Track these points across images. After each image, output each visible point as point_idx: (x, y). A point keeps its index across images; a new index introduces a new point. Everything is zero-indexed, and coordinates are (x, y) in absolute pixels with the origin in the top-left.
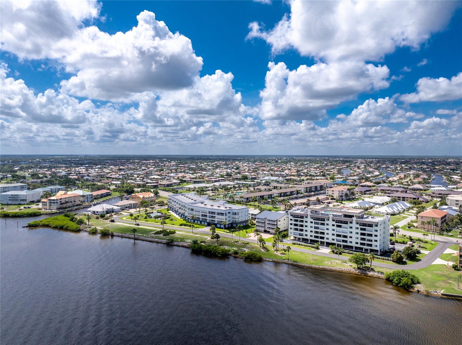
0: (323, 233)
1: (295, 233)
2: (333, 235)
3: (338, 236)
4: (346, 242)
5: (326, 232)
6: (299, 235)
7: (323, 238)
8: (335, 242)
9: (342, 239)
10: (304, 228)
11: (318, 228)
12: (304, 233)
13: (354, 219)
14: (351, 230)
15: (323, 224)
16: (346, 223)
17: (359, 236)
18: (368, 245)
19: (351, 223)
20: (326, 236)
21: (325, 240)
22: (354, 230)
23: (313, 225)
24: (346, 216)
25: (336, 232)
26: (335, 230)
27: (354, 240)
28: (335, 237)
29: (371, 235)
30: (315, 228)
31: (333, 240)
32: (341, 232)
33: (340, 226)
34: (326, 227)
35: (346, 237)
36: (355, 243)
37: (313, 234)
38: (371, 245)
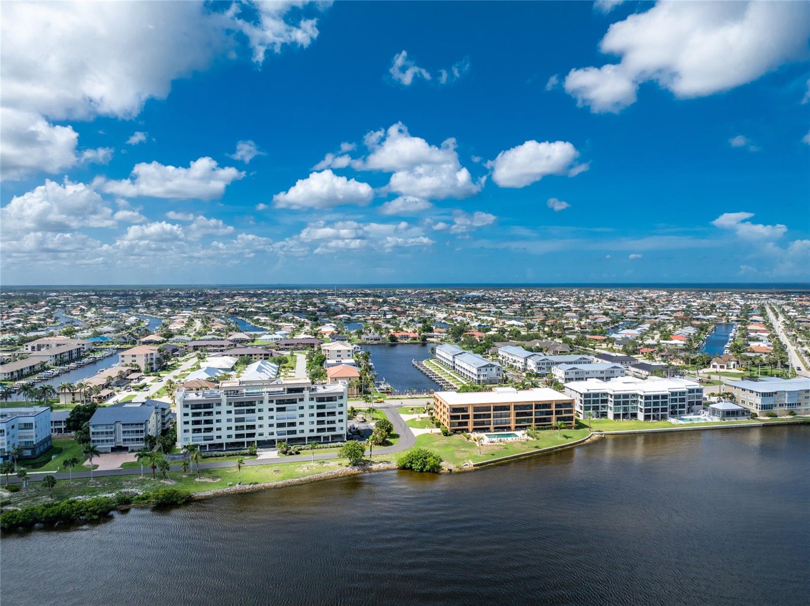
0: (253, 427)
1: (193, 439)
2: (271, 425)
3: (279, 425)
4: (294, 432)
5: (258, 423)
6: (204, 440)
7: (253, 435)
8: (275, 437)
9: (287, 429)
10: (215, 425)
11: (242, 420)
12: (215, 433)
13: (306, 393)
14: (301, 412)
15: (253, 411)
16: (293, 401)
17: (315, 419)
18: (330, 429)
19: (301, 400)
20: (257, 431)
21: (257, 438)
22: (307, 411)
23: (233, 416)
24: (290, 391)
25: (277, 419)
26: (275, 418)
27: (307, 427)
28: (275, 429)
29: (333, 414)
30: (237, 420)
31: (272, 434)
32: (285, 419)
33: (283, 409)
34: (258, 414)
35: (293, 424)
36: (309, 431)
37: (233, 432)
38: (333, 429)
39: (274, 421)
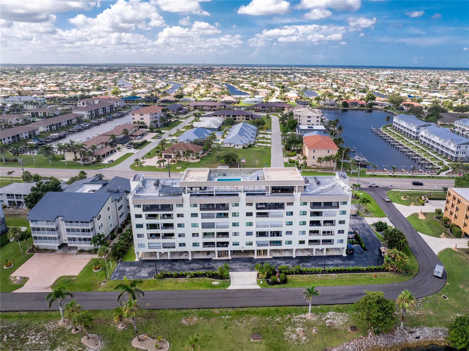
0: (226, 234)
1: (150, 245)
2: (249, 234)
3: (262, 234)
4: (279, 243)
5: (231, 230)
6: (164, 247)
7: (226, 244)
8: (254, 247)
9: (269, 239)
10: (176, 231)
11: (212, 226)
12: (176, 240)
13: (297, 195)
14: (290, 218)
15: (226, 215)
16: (280, 206)
17: (308, 228)
18: (325, 242)
19: (290, 204)
20: (231, 239)
21: (231, 248)
22: (296, 218)
23: (199, 220)
24: (276, 190)
25: (257, 226)
26: (254, 224)
27: (296, 238)
28: (254, 239)
29: (331, 222)
30: (204, 226)
31: (251, 244)
32: (267, 226)
33: (266, 215)
34: (231, 219)
35: (278, 234)
36: (298, 242)
37: (201, 240)
38: (329, 241)
39: (254, 229)
